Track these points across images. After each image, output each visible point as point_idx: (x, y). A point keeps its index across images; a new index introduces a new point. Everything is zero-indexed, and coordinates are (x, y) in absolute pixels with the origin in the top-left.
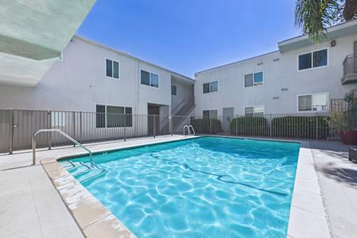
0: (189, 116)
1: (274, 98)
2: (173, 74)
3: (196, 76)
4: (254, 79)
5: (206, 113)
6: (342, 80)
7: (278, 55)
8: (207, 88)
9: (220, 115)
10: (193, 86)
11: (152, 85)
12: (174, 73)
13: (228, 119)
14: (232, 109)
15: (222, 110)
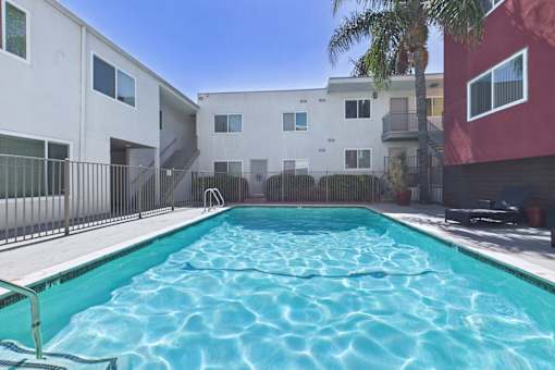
0: (190, 171)
1: (320, 150)
2: (163, 86)
3: (200, 98)
4: (296, 121)
5: (220, 166)
6: (383, 137)
7: (324, 95)
8: (221, 124)
9: (245, 171)
10: (195, 116)
11: (121, 99)
12: (165, 83)
13: (259, 177)
14: (265, 162)
15: (248, 163)
